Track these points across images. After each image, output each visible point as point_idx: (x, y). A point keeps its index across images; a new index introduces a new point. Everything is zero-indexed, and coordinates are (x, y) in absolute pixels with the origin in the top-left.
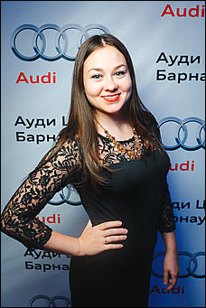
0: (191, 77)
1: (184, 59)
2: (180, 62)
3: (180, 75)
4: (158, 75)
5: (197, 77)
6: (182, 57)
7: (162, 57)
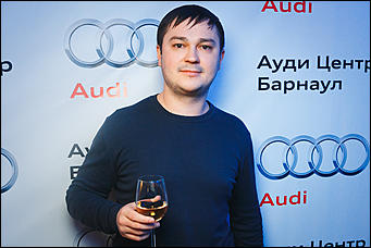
0: (299, 85)
1: (290, 64)
2: (286, 67)
3: (286, 83)
4: (260, 84)
5: (306, 85)
6: (287, 61)
7: (264, 62)
